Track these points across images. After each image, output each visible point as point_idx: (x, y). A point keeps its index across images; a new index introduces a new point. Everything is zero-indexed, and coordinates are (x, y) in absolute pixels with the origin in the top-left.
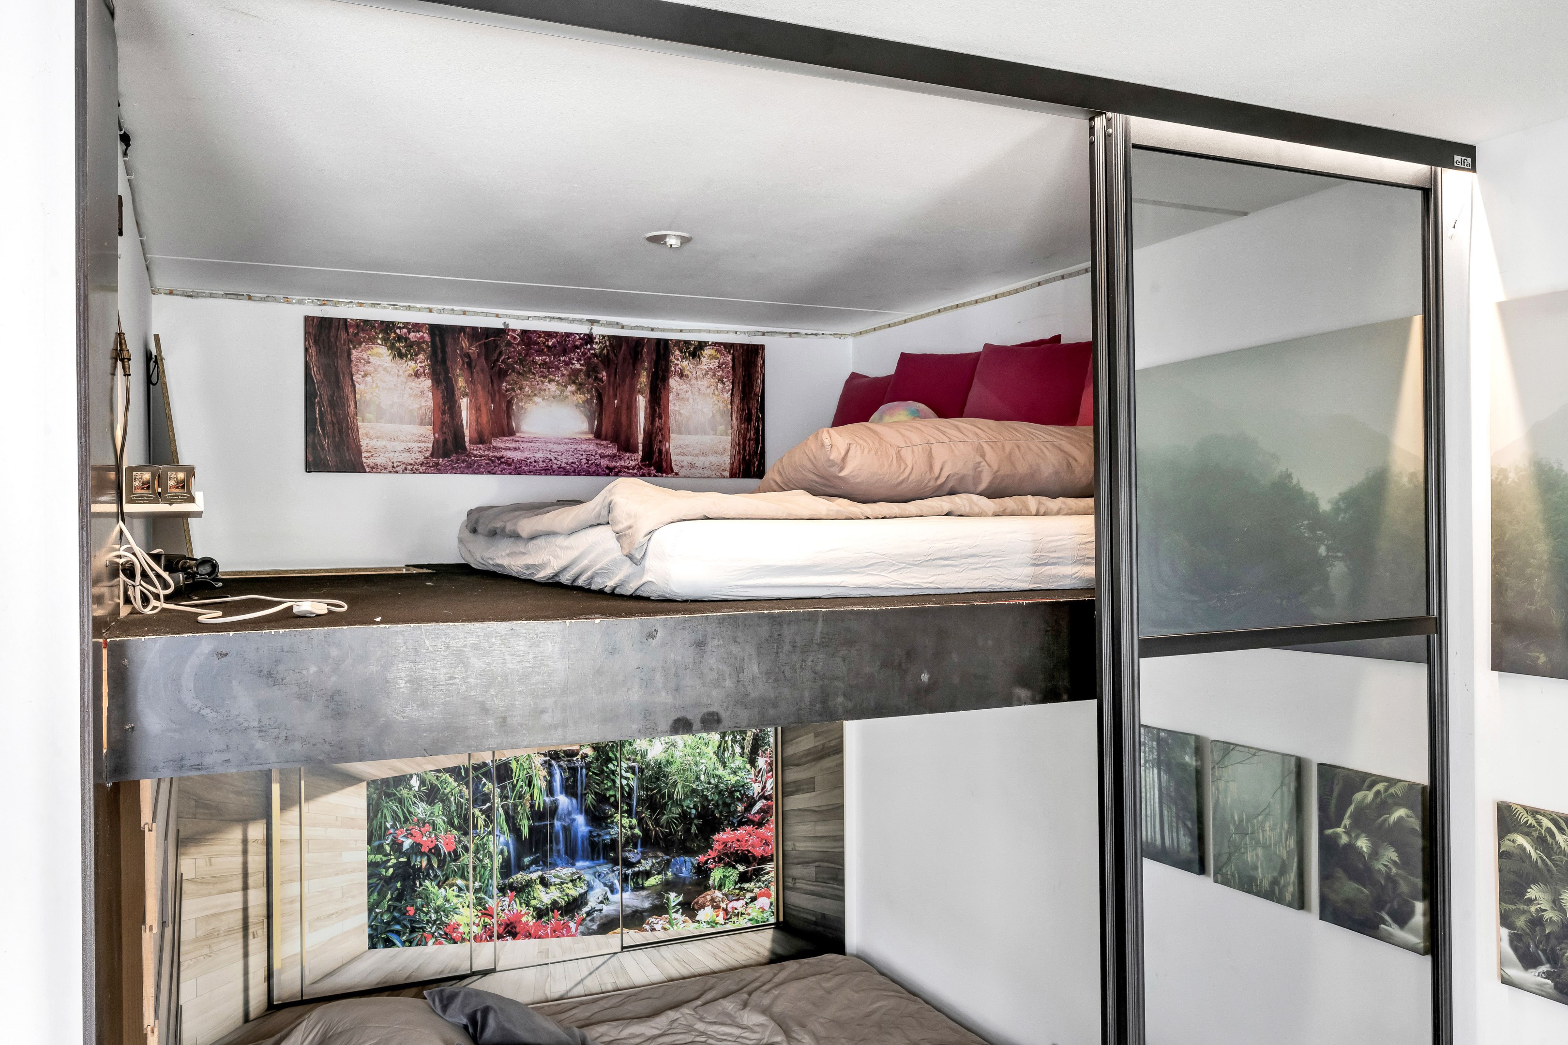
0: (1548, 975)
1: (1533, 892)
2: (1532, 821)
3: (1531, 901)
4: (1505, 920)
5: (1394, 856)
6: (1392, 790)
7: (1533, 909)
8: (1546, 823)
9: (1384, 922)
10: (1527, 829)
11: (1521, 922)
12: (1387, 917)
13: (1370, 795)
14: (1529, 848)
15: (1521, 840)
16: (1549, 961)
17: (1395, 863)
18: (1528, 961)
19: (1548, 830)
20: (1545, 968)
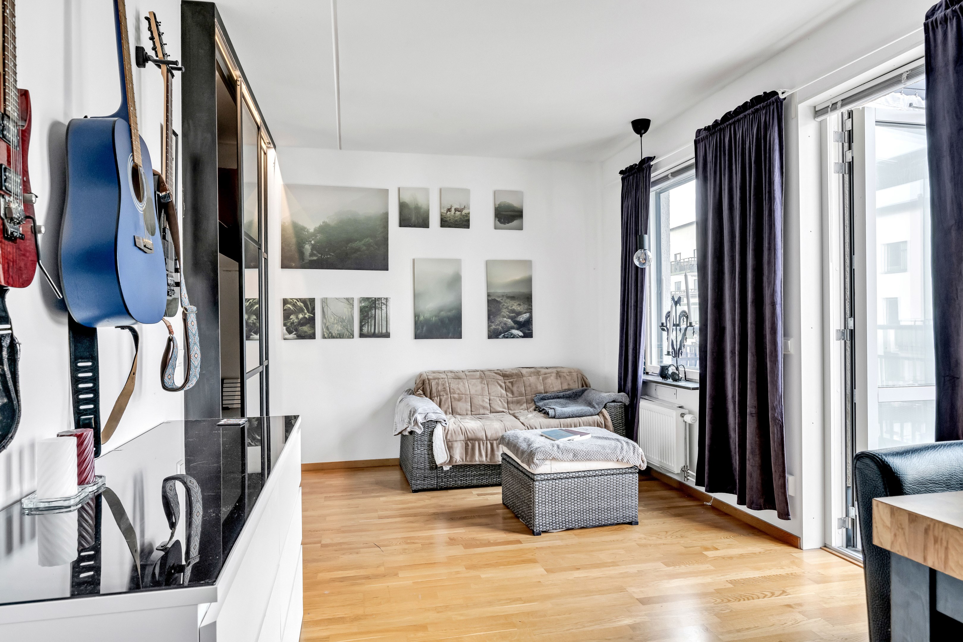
0: (295, 334)
1: (292, 317)
2: (291, 301)
3: (291, 319)
4: (285, 325)
5: (255, 317)
6: (254, 301)
7: (292, 321)
8: (295, 300)
9: (252, 335)
10: (290, 303)
11: (289, 324)
12: (253, 334)
13: (248, 303)
14: (291, 307)
15: (289, 306)
16: (295, 331)
17: (255, 319)
18: (290, 332)
19: (296, 302)
20: (294, 333)
